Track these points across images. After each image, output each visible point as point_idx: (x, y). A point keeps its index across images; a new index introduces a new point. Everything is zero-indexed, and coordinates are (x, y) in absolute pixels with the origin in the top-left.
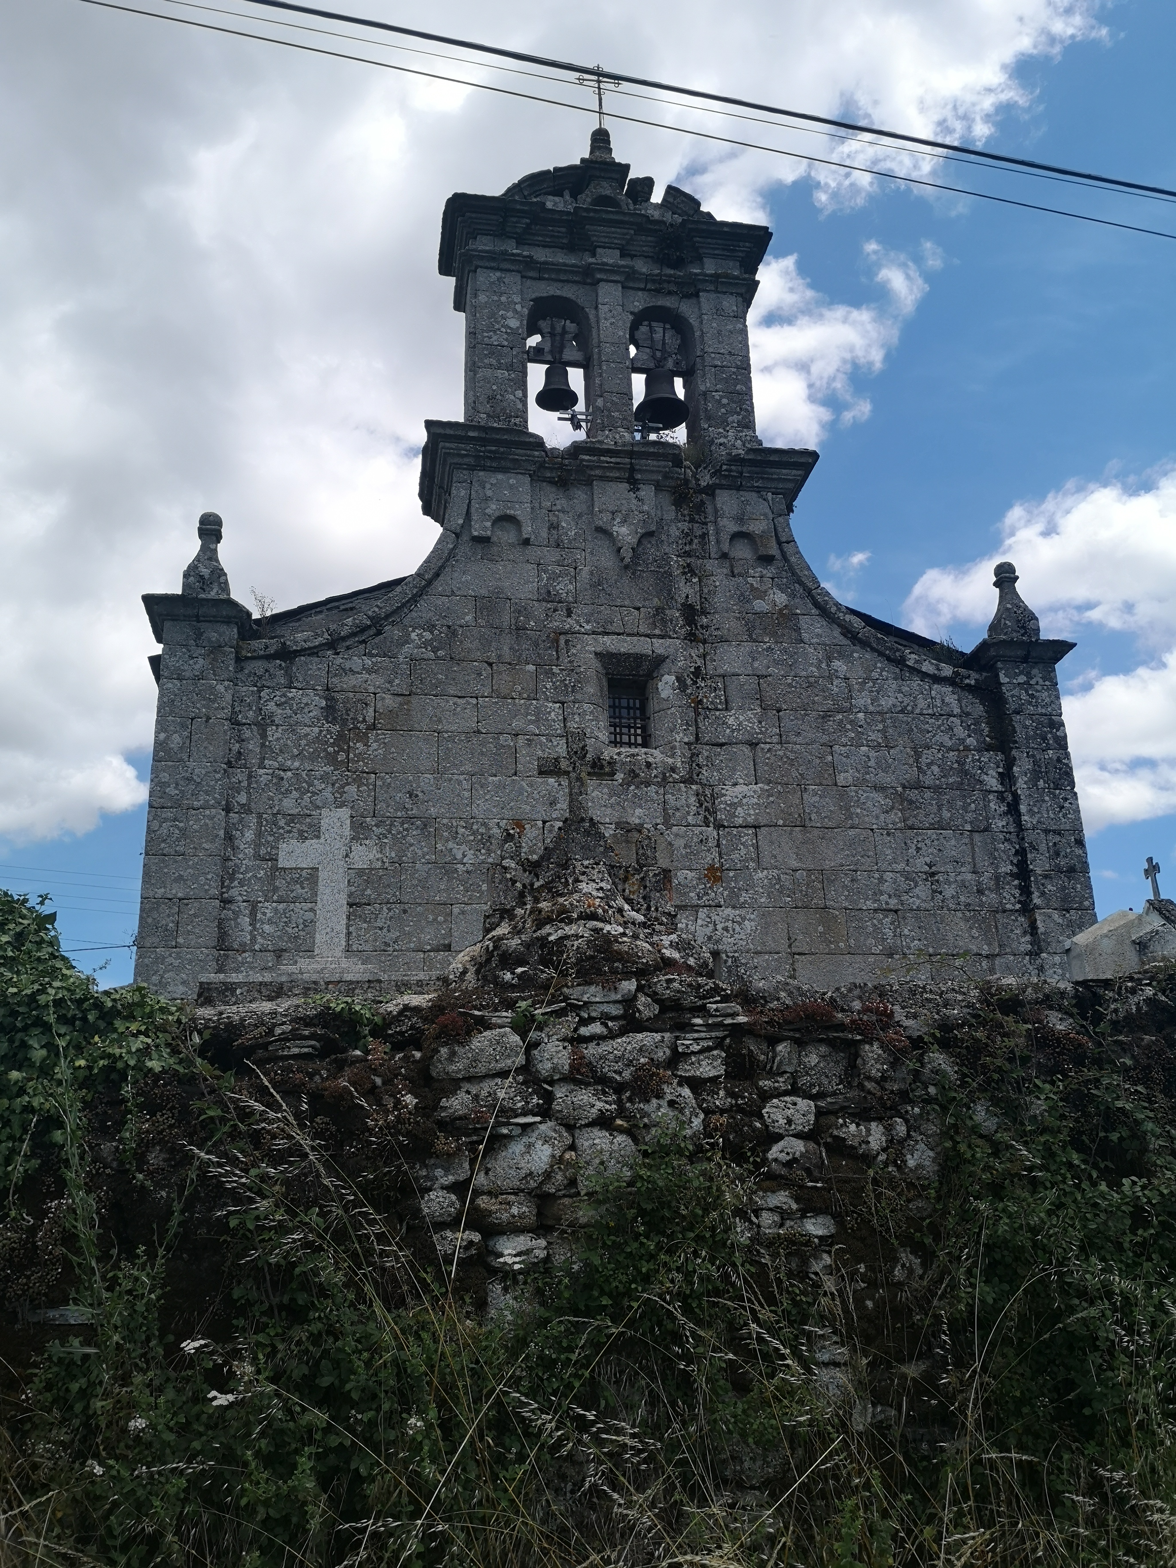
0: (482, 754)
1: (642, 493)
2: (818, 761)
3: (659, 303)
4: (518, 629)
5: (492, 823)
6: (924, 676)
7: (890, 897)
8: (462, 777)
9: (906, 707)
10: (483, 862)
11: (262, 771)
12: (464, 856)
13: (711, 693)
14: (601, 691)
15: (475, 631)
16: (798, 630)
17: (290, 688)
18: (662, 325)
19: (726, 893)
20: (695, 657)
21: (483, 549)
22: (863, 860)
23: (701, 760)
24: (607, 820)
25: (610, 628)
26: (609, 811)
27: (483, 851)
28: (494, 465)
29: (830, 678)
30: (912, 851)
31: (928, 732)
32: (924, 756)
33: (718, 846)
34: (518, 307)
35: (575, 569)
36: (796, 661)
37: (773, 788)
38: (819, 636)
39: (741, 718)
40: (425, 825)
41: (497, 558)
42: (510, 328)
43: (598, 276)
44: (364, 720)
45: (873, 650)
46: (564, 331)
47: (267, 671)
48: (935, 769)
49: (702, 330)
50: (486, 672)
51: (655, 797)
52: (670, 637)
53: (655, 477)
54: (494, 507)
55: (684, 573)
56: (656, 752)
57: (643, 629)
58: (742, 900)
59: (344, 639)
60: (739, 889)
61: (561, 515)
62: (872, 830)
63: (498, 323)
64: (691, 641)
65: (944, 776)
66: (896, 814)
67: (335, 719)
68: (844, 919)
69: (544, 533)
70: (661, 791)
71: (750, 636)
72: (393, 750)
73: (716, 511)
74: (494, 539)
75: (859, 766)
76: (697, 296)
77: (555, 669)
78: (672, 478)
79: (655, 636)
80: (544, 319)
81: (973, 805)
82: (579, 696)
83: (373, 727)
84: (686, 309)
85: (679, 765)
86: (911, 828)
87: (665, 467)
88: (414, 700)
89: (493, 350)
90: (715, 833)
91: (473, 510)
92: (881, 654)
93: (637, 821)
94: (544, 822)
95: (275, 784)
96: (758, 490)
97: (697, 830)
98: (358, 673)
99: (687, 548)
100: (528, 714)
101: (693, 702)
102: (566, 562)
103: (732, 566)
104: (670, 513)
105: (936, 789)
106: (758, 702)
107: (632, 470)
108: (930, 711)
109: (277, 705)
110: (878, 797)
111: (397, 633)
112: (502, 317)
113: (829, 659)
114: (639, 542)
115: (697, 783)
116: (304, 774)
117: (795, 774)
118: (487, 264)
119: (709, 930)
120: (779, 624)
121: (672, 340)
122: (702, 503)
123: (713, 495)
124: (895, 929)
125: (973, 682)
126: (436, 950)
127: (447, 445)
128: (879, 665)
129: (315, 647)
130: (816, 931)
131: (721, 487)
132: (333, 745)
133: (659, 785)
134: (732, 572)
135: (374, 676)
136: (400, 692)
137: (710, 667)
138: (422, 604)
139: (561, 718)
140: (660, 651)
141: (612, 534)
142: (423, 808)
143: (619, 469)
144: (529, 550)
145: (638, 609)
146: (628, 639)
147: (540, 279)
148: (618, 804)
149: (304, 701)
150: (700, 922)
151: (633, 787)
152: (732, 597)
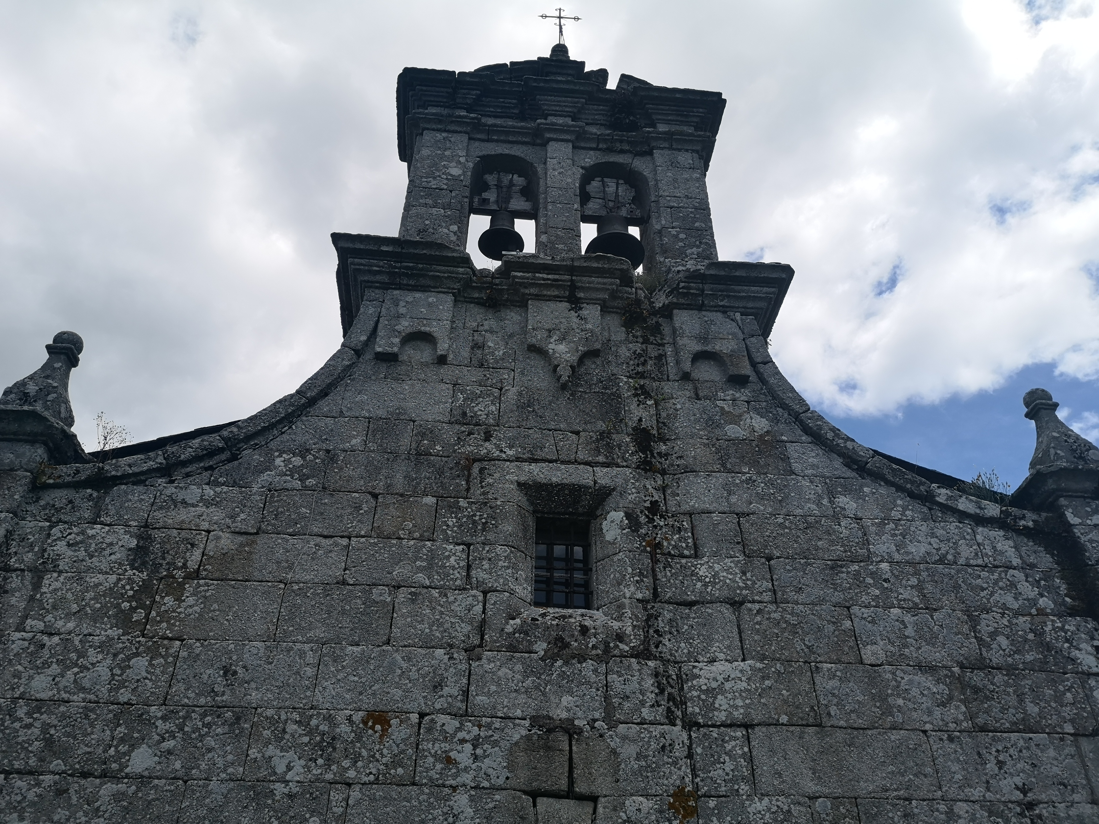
0: (343, 612)
1: (584, 313)
2: (831, 627)
3: (611, 160)
4: (419, 454)
5: (340, 717)
6: (962, 516)
8: (307, 647)
9: (945, 556)
10: (317, 780)
11: (18, 635)
12: (289, 768)
13: (673, 534)
14: (525, 530)
15: (362, 456)
16: (786, 459)
17: (95, 523)
18: (615, 181)
20: (651, 490)
21: (388, 367)
22: (917, 781)
23: (661, 624)
24: (519, 713)
25: (539, 454)
26: (522, 699)
27: (320, 761)
28: (411, 283)
29: (836, 518)
30: (991, 766)
31: (983, 589)
32: (983, 623)
33: (690, 756)
34: (462, 160)
35: (501, 389)
36: (787, 496)
37: (768, 667)
38: (813, 466)
39: (717, 567)
40: (238, 719)
41: (404, 378)
42: (451, 175)
43: (548, 135)
44: (185, 566)
45: (889, 483)
46: (511, 184)
47: (71, 502)
48: (1004, 642)
49: (656, 180)
50: (367, 504)
51: (593, 678)
52: (618, 466)
53: (600, 295)
54: (407, 324)
55: (636, 395)
56: (598, 614)
57: (581, 456)
59: (184, 464)
61: (488, 335)
62: (925, 732)
63: (439, 171)
64: (646, 471)
65: (1018, 652)
66: (957, 708)
67: (144, 563)
69: (465, 353)
70: (603, 668)
71: (723, 465)
72: (215, 606)
73: (674, 331)
74: (403, 357)
75: (892, 636)
76: (650, 153)
77: (463, 503)
78: (622, 298)
79: (597, 464)
80: (491, 173)
81: (1068, 695)
82: (491, 536)
83: (196, 575)
84: (640, 165)
85: (629, 630)
86: (984, 729)
87: (611, 284)
88: (261, 540)
89: (430, 192)
90: (685, 735)
91: (380, 326)
92: (899, 488)
93: (564, 715)
94: (422, 715)
95: (31, 654)
96: (724, 310)
97: (656, 730)
98: (193, 505)
99: (640, 369)
100: (417, 558)
101: (649, 544)
102: (489, 382)
103: (696, 389)
104: (619, 334)
105: (1010, 670)
106: (740, 547)
107: (573, 287)
108: (980, 562)
109: (69, 545)
110: (926, 681)
111: (257, 457)
112: (445, 167)
113: (832, 495)
114: (581, 360)
115: (655, 658)
116: (77, 641)
117: (799, 646)
118: (434, 126)
120: (760, 452)
121: (625, 192)
122: (658, 325)
123: (670, 317)
125: (1030, 524)
127: (357, 260)
128: (899, 502)
129: (142, 473)
131: (681, 307)
132: (130, 599)
133: (598, 659)
134: (697, 395)
135: (213, 509)
136: (243, 528)
137: (672, 503)
138: (299, 426)
139: (462, 563)
140: (602, 482)
141: (547, 352)
142: (240, 691)
143: (558, 287)
144: (444, 370)
145: (577, 433)
146: (563, 467)
147: (488, 141)
148: (537, 688)
149: (108, 541)
151: (559, 663)
152: (697, 421)
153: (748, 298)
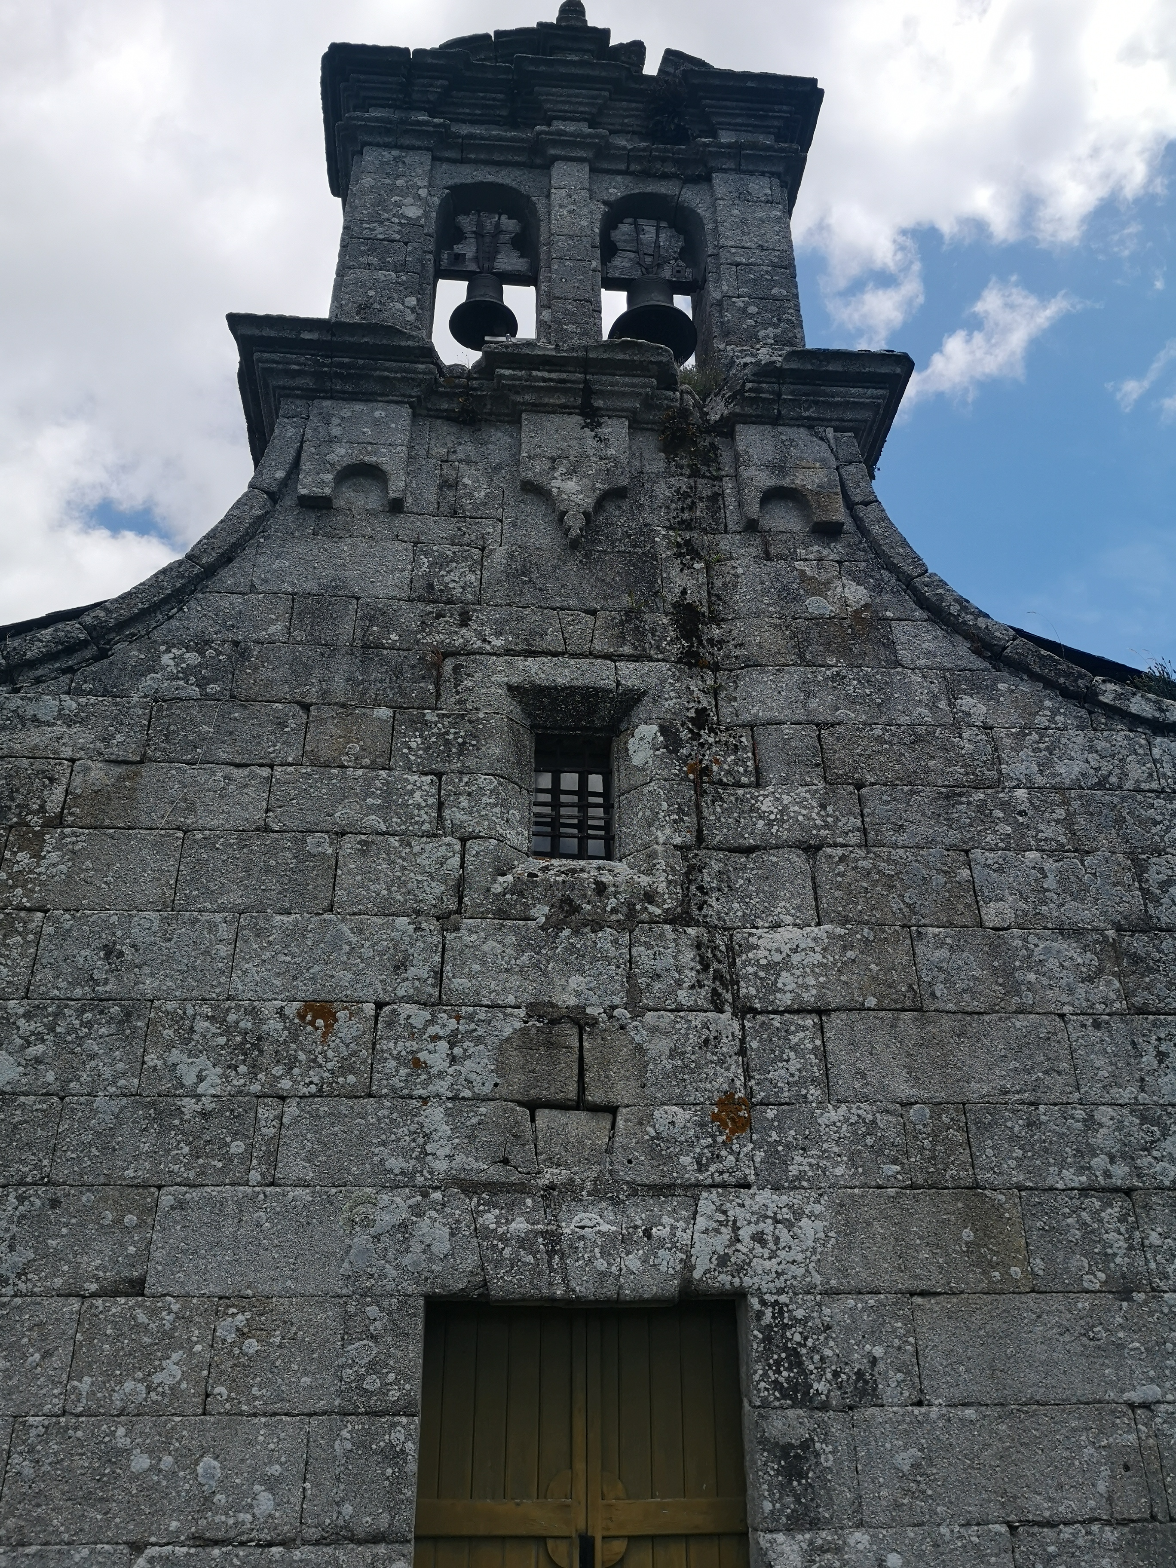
0: (267, 870)
1: (605, 431)
2: (942, 879)
3: (649, 190)
4: (366, 646)
5: (268, 1009)
6: (1134, 721)
7: (1112, 1159)
8: (218, 917)
9: (1106, 778)
10: (240, 1093)
12: (201, 1078)
13: (727, 754)
14: (519, 752)
15: (284, 652)
16: (890, 645)
18: (654, 222)
19: (759, 1155)
20: (697, 693)
21: (318, 518)
22: (1048, 1080)
23: (707, 879)
24: (511, 999)
25: (540, 644)
26: (515, 981)
27: (242, 1069)
28: (348, 388)
29: (956, 727)
30: (1149, 1060)
31: (1156, 823)
32: (1153, 869)
33: (742, 1052)
34: (423, 193)
35: (483, 549)
36: (889, 698)
37: (852, 933)
38: (928, 654)
39: (786, 799)
40: (128, 1015)
41: (341, 533)
42: (407, 218)
43: (552, 151)
44: (42, 809)
45: (1034, 677)
46: (498, 230)
49: (716, 221)
50: (296, 720)
51: (612, 952)
52: (651, 659)
53: (628, 404)
54: (342, 452)
55: (679, 555)
56: (620, 867)
57: (599, 646)
58: (794, 1170)
59: (32, 664)
60: (788, 1146)
61: (464, 467)
62: (1062, 1016)
63: (387, 211)
64: (690, 665)
66: (1108, 983)
68: (1016, 1213)
69: (431, 495)
70: (625, 939)
71: (802, 656)
72: (88, 864)
73: (737, 456)
74: (339, 503)
75: (1025, 889)
76: (708, 179)
77: (430, 715)
78: (659, 408)
79: (621, 657)
80: (467, 213)
82: (471, 763)
83: (58, 821)
84: (692, 197)
85: (662, 887)
86: (1142, 1011)
87: (644, 386)
88: (148, 771)
89: (374, 245)
90: (736, 1025)
91: (304, 455)
92: (1049, 684)
93: (572, 1001)
94: (379, 1005)
96: (810, 424)
97: (697, 1019)
98: (48, 724)
99: (686, 516)
100: (368, 794)
101: (692, 770)
102: (465, 539)
103: (766, 544)
104: (656, 463)
106: (819, 771)
107: (588, 392)
108: (1154, 785)
110: (1070, 949)
111: (135, 654)
112: (397, 204)
113: (953, 695)
114: (599, 504)
115: (698, 924)
117: (895, 904)
118: (379, 140)
119: (720, 1242)
120: (854, 636)
121: (669, 241)
122: (713, 447)
123: (731, 435)
124: (1131, 1230)
126: (110, 1292)
127: (266, 355)
128: (1047, 703)
130: (958, 1240)
131: (747, 420)
133: (619, 926)
134: (767, 552)
135: (77, 728)
136: (121, 754)
137: (726, 711)
138: (193, 608)
139: (432, 801)
140: (629, 682)
141: (549, 492)
142: (128, 978)
143: (565, 391)
144: (399, 521)
145: (593, 613)
146: (572, 662)
147: (462, 161)
148: (536, 966)
150: (702, 1222)
151: (566, 932)
152: (766, 592)
153: (847, 406)
